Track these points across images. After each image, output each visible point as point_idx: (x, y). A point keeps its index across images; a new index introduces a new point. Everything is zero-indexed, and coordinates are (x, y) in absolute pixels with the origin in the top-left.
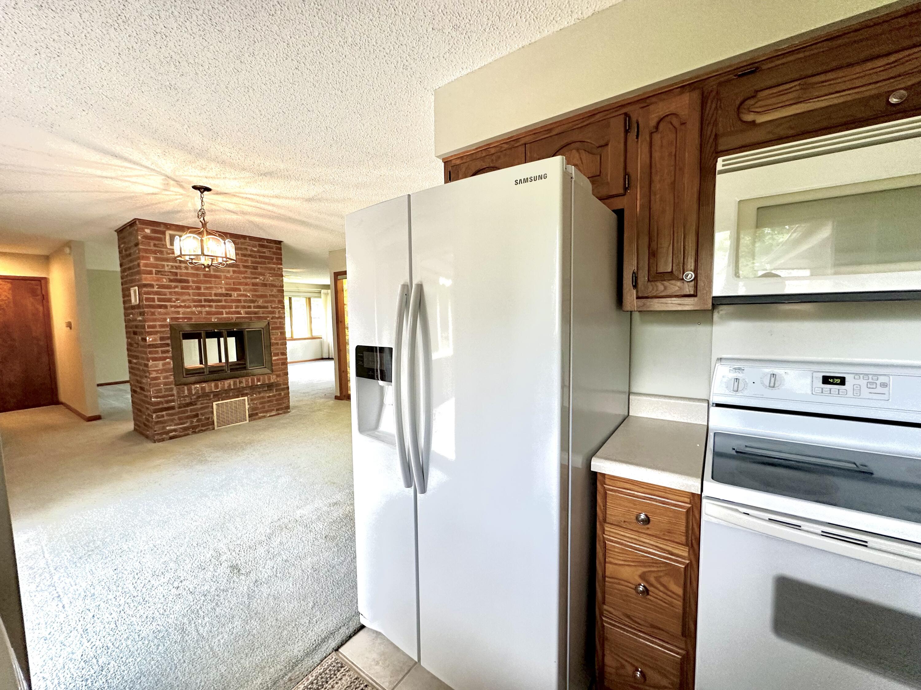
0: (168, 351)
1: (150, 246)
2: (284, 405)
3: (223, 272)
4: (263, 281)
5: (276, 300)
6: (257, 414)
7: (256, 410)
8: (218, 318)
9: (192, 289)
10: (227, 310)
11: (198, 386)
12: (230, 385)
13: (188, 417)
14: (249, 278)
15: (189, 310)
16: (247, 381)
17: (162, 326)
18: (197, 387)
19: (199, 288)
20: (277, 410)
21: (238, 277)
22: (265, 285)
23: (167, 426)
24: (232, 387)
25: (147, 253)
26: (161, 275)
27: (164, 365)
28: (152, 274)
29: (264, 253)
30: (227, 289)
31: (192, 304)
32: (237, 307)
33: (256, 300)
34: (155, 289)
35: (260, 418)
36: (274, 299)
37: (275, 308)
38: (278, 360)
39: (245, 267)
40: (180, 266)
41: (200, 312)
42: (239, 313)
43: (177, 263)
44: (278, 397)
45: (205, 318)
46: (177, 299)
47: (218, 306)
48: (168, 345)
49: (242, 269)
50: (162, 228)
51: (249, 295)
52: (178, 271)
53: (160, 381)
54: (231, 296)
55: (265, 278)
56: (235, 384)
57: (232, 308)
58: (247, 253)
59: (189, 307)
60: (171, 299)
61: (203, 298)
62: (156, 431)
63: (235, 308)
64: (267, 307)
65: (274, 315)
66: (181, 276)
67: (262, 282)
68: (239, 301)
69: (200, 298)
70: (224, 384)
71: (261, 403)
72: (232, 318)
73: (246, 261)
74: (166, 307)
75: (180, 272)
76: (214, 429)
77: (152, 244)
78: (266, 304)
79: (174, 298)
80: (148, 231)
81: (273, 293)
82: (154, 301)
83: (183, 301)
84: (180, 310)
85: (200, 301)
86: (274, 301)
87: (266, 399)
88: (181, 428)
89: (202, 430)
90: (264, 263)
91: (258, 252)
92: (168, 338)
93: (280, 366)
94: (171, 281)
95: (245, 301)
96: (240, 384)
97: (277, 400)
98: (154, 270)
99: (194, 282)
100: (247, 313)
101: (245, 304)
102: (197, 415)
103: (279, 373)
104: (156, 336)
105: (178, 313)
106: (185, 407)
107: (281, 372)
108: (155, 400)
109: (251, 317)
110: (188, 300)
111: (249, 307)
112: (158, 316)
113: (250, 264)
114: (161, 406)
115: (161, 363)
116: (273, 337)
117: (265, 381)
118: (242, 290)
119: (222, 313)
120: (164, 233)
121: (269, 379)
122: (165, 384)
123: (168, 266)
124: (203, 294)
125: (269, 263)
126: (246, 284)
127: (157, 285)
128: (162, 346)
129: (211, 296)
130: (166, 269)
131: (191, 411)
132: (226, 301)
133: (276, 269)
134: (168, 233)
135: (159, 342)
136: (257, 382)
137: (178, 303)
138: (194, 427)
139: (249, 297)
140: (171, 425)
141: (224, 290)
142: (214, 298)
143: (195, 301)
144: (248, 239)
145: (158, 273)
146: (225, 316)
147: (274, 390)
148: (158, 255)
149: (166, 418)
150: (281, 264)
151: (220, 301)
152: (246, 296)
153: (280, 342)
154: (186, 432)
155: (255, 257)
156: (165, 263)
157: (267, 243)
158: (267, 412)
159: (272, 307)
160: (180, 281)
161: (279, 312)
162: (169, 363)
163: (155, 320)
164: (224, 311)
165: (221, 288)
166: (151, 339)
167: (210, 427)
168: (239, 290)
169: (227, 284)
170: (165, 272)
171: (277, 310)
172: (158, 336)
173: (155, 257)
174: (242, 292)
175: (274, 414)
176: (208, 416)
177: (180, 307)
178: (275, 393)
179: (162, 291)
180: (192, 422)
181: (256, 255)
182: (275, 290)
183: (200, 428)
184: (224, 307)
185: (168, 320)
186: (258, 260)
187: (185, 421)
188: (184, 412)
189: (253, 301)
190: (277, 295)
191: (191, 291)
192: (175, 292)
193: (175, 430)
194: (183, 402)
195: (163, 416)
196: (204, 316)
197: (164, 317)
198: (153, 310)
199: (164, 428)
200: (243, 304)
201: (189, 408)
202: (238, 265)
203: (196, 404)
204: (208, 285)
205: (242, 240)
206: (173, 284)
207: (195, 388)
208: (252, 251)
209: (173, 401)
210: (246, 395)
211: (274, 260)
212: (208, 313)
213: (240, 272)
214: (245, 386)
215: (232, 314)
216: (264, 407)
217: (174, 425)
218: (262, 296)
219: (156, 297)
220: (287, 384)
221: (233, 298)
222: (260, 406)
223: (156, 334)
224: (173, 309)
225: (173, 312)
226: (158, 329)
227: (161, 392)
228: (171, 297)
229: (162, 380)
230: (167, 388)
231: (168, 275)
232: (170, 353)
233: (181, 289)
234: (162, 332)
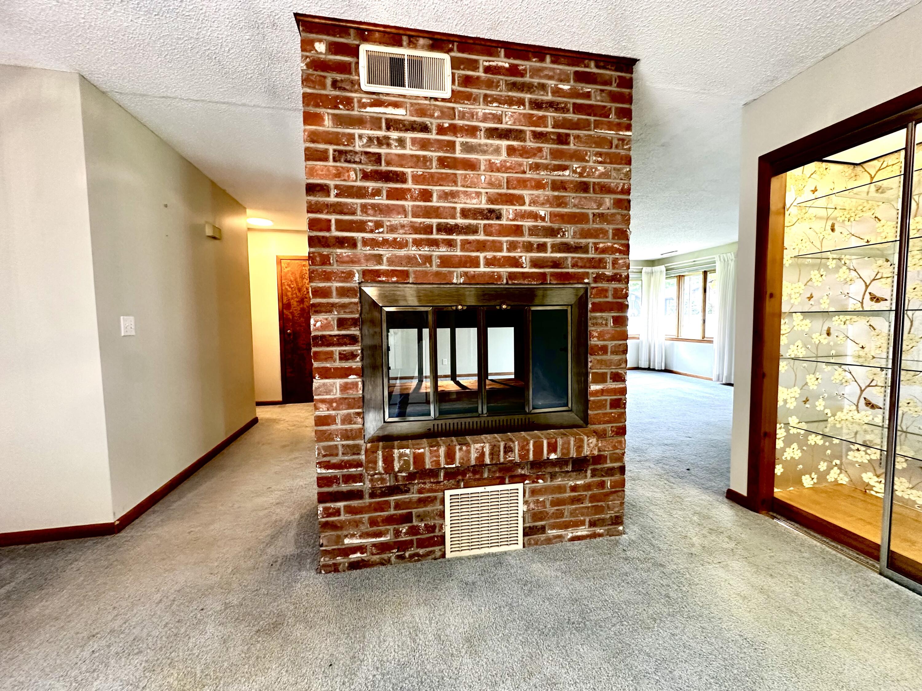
0: (352, 356)
1: (324, 87)
2: (610, 514)
3: (484, 152)
4: (581, 175)
5: (610, 228)
6: (543, 529)
7: (541, 519)
8: (466, 274)
9: (414, 199)
10: (490, 255)
11: (408, 451)
12: (483, 454)
13: (390, 520)
14: (546, 167)
15: (403, 252)
16: (524, 448)
17: (342, 292)
18: (406, 455)
19: (426, 196)
20: (593, 524)
21: (521, 165)
22: (584, 187)
23: (346, 536)
24: (487, 461)
25: (317, 106)
26: (346, 161)
27: (345, 388)
28: (326, 159)
29: (588, 96)
30: (491, 201)
31: (411, 237)
32: (512, 246)
33: (559, 230)
34: (332, 199)
35: (549, 541)
36: (605, 226)
37: (604, 251)
38: (602, 392)
39: (538, 136)
40: (388, 138)
41: (428, 259)
42: (516, 262)
43: (380, 128)
44: (596, 491)
45: (437, 274)
46: (378, 225)
47: (468, 242)
48: (353, 340)
49: (530, 144)
50: (351, 41)
51: (542, 213)
52: (383, 151)
53: (333, 427)
54: (499, 217)
55: (584, 169)
56: (494, 453)
57: (501, 250)
58: (545, 98)
59: (402, 245)
60: (364, 223)
61: (434, 221)
62: (322, 546)
63: (509, 250)
64: (584, 249)
65: (601, 271)
66: (388, 164)
67: (576, 178)
68: (518, 230)
69: (427, 221)
70: (468, 452)
71: (554, 503)
72: (500, 277)
73: (542, 121)
74: (352, 243)
75: (387, 154)
76: (443, 555)
77: (329, 82)
78: (583, 241)
79: (370, 219)
80: (321, 47)
81: (601, 211)
82: (329, 229)
83: (392, 229)
84: (381, 251)
85: (428, 229)
86: (605, 232)
87: (568, 494)
88: (374, 545)
89: (417, 555)
90: (585, 125)
91: (574, 94)
92: (355, 322)
93: (608, 410)
94: (366, 176)
95: (533, 231)
96: (505, 452)
97: (593, 498)
98: (331, 148)
99: (417, 179)
100: (535, 263)
101: (533, 239)
102: (408, 518)
103: (601, 427)
104: (329, 317)
105: (379, 259)
106: (383, 495)
107: (608, 426)
108: (324, 471)
109: (544, 275)
110: (403, 226)
111: (542, 247)
112: (335, 268)
113: (550, 129)
114: (334, 488)
115: (339, 382)
116: (594, 331)
117: (568, 449)
118: (527, 201)
119: (475, 263)
120: (354, 52)
121: (579, 448)
122: (346, 436)
123: (360, 137)
124: (435, 212)
125: (597, 125)
126: (539, 185)
127: (336, 187)
128: (342, 340)
129: (454, 217)
130: (358, 145)
131: (398, 506)
132: (487, 231)
133: (615, 142)
134: (364, 48)
135: (336, 332)
136: (549, 453)
137: (379, 235)
138: (403, 546)
139: (543, 219)
140: (353, 536)
141: (484, 199)
142: (460, 221)
143: (416, 229)
144: (548, 58)
145: (339, 155)
146: (482, 269)
147: (589, 472)
148: (342, 111)
149: (342, 517)
150: (628, 128)
151: (473, 230)
152: (535, 216)
153: (610, 344)
154: (385, 556)
155: (565, 110)
156: (357, 132)
157: (597, 67)
158: (566, 526)
159: (596, 249)
160: (387, 177)
161: (615, 262)
162: (355, 384)
163: (329, 277)
164: (482, 255)
165: (478, 194)
166: (319, 324)
167: (437, 548)
168: (520, 200)
169: (491, 184)
170: (356, 153)
171: (609, 258)
172: (333, 317)
173: (334, 115)
174: (526, 208)
175: (584, 533)
176: (431, 523)
177: (385, 243)
178: (589, 480)
179: (346, 204)
181: (566, 103)
182: (608, 200)
183: (412, 551)
184: (482, 246)
185: (357, 278)
186: (570, 116)
187: (382, 528)
188: (381, 507)
189: (552, 232)
190: (613, 215)
191: (408, 204)
192: (374, 206)
193: (361, 549)
194: (379, 485)
195: (337, 512)
196: (435, 268)
197: (348, 268)
198: (325, 252)
199: (339, 539)
200: (527, 238)
201: (392, 499)
202: (521, 131)
203: (407, 491)
204: (447, 189)
205: (534, 63)
206: (371, 185)
207: (401, 456)
208: (557, 92)
209: (359, 478)
210: (522, 479)
211: (612, 117)
212: (445, 261)
213: (525, 153)
214: (517, 459)
215: (501, 266)
216: (560, 514)
217: (361, 537)
218: (573, 218)
219: (333, 218)
220: (620, 458)
221: (504, 222)
222: (551, 510)
223: (330, 311)
224: (368, 250)
225: (368, 258)
226: (335, 300)
227: (337, 455)
228: (365, 218)
229: (339, 426)
230: (348, 446)
231: (360, 163)
232: (358, 359)
233: (388, 198)
234: (343, 306)
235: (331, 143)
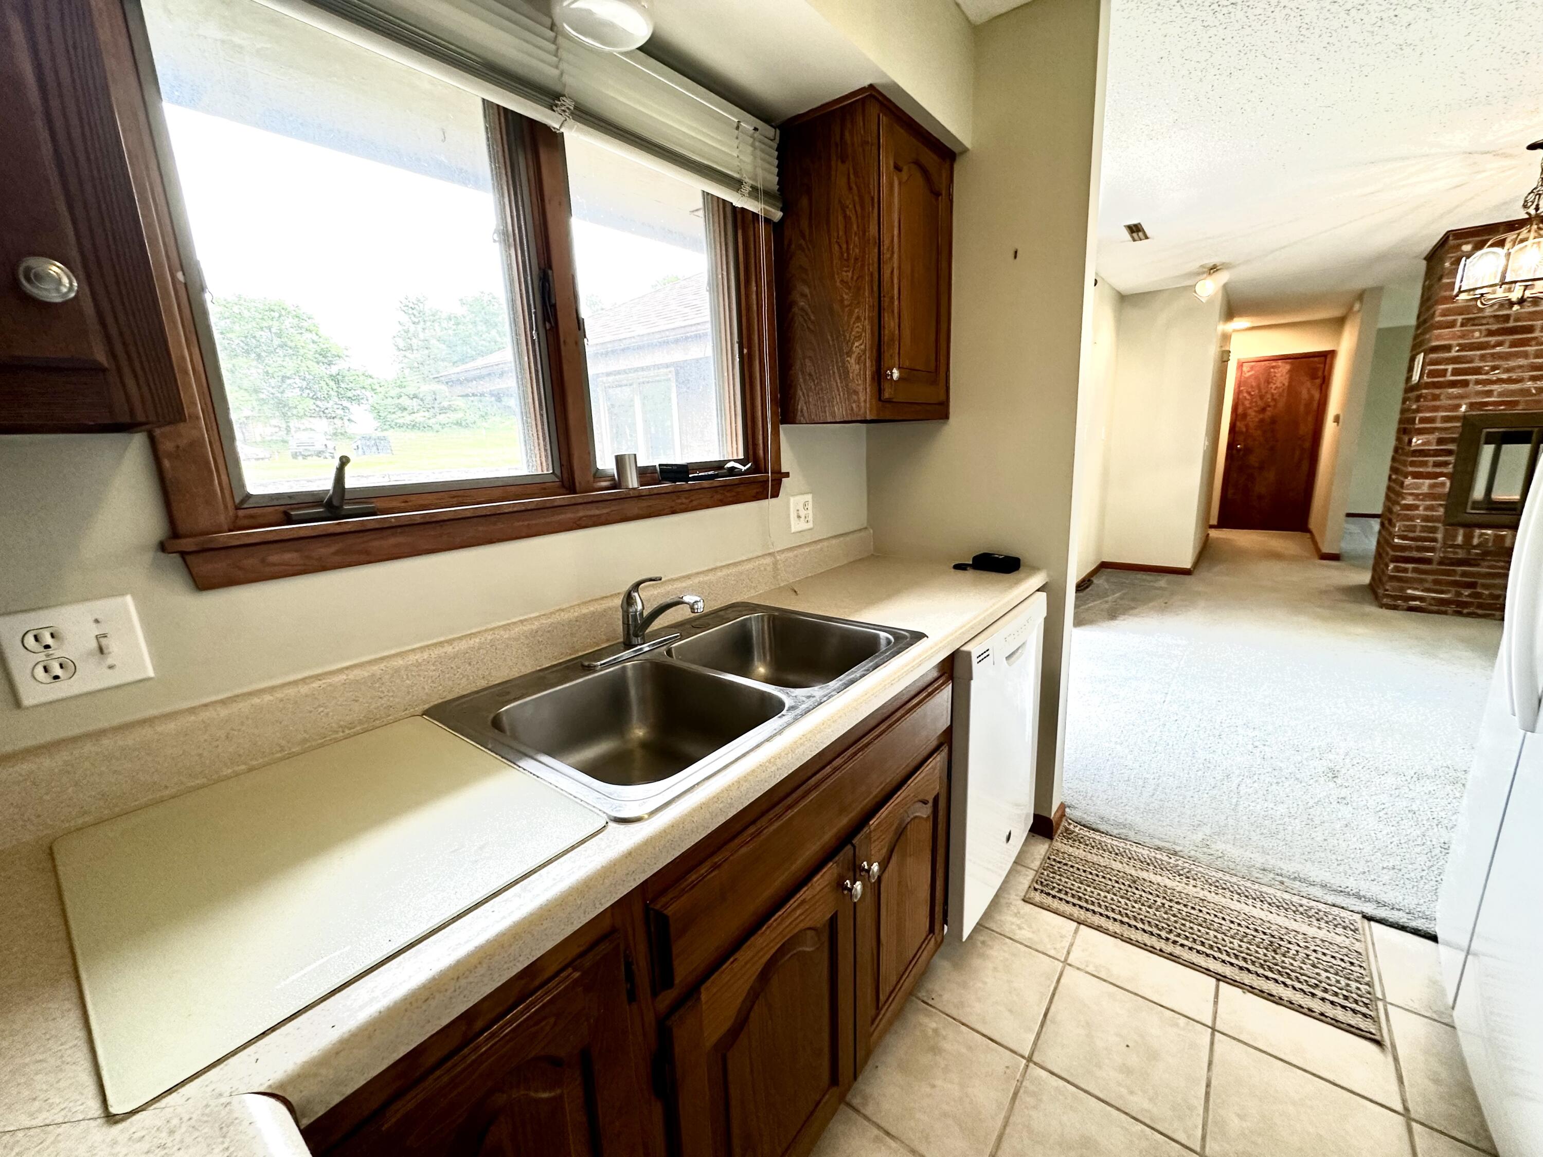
0: (1446, 464)
11: (1489, 532)
15: (1515, 387)
17: (1447, 419)
23: (1410, 588)
26: (1473, 325)
27: (1432, 486)
28: (1454, 327)
31: (1527, 375)
34: (1453, 353)
46: (1494, 368)
48: (1449, 453)
53: (1417, 512)
59: (1518, 381)
60: (1480, 368)
62: (1387, 590)
66: (1516, 320)
79: (1488, 365)
80: (1467, 248)
82: (1445, 376)
83: (1509, 370)
84: (1495, 387)
88: (1434, 598)
89: (1475, 614)
92: (1452, 440)
94: (1491, 333)
98: (1460, 318)
102: (1472, 585)
104: (1430, 436)
105: (1489, 393)
106: (1452, 564)
108: (1401, 541)
110: (1521, 367)
112: (1444, 402)
114: (1406, 554)
115: (1427, 482)
122: (1426, 519)
127: (1459, 345)
128: (1437, 453)
131: (1464, 574)
135: (1435, 447)
137: (1493, 376)
138: (1461, 605)
140: (1416, 589)
143: (1535, 368)
145: (1467, 322)
149: (1409, 575)
154: (1443, 608)
160: (1513, 331)
162: (1443, 484)
163: (1436, 409)
166: (1420, 442)
167: (1498, 613)
170: (1484, 318)
172: (1433, 437)
177: (1498, 381)
179: (1466, 356)
180: (1459, 594)
183: (1471, 610)
185: (1463, 408)
187: (1444, 588)
188: (1448, 573)
191: (1531, 349)
192: (1493, 355)
193: (1421, 599)
194: (1451, 556)
195: (1405, 570)
197: (1456, 402)
198: (1437, 391)
199: (1402, 589)
201: (1460, 569)
203: (1477, 565)
206: (1493, 340)
209: (1432, 549)
217: (1422, 591)
219: (1450, 367)
223: (1433, 433)
224: (1479, 388)
225: (1479, 393)
226: (1438, 425)
227: (1414, 532)
228: (1481, 364)
229: (1421, 511)
230: (1427, 526)
231: (1488, 324)
232: (1451, 466)
233: (1510, 347)
234: (1445, 429)
235: (1460, 314)
